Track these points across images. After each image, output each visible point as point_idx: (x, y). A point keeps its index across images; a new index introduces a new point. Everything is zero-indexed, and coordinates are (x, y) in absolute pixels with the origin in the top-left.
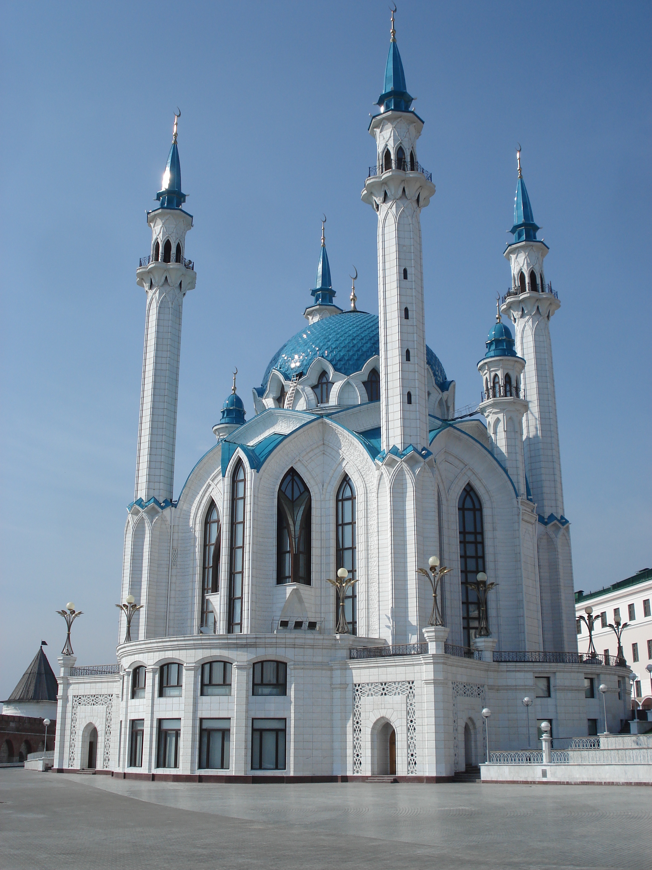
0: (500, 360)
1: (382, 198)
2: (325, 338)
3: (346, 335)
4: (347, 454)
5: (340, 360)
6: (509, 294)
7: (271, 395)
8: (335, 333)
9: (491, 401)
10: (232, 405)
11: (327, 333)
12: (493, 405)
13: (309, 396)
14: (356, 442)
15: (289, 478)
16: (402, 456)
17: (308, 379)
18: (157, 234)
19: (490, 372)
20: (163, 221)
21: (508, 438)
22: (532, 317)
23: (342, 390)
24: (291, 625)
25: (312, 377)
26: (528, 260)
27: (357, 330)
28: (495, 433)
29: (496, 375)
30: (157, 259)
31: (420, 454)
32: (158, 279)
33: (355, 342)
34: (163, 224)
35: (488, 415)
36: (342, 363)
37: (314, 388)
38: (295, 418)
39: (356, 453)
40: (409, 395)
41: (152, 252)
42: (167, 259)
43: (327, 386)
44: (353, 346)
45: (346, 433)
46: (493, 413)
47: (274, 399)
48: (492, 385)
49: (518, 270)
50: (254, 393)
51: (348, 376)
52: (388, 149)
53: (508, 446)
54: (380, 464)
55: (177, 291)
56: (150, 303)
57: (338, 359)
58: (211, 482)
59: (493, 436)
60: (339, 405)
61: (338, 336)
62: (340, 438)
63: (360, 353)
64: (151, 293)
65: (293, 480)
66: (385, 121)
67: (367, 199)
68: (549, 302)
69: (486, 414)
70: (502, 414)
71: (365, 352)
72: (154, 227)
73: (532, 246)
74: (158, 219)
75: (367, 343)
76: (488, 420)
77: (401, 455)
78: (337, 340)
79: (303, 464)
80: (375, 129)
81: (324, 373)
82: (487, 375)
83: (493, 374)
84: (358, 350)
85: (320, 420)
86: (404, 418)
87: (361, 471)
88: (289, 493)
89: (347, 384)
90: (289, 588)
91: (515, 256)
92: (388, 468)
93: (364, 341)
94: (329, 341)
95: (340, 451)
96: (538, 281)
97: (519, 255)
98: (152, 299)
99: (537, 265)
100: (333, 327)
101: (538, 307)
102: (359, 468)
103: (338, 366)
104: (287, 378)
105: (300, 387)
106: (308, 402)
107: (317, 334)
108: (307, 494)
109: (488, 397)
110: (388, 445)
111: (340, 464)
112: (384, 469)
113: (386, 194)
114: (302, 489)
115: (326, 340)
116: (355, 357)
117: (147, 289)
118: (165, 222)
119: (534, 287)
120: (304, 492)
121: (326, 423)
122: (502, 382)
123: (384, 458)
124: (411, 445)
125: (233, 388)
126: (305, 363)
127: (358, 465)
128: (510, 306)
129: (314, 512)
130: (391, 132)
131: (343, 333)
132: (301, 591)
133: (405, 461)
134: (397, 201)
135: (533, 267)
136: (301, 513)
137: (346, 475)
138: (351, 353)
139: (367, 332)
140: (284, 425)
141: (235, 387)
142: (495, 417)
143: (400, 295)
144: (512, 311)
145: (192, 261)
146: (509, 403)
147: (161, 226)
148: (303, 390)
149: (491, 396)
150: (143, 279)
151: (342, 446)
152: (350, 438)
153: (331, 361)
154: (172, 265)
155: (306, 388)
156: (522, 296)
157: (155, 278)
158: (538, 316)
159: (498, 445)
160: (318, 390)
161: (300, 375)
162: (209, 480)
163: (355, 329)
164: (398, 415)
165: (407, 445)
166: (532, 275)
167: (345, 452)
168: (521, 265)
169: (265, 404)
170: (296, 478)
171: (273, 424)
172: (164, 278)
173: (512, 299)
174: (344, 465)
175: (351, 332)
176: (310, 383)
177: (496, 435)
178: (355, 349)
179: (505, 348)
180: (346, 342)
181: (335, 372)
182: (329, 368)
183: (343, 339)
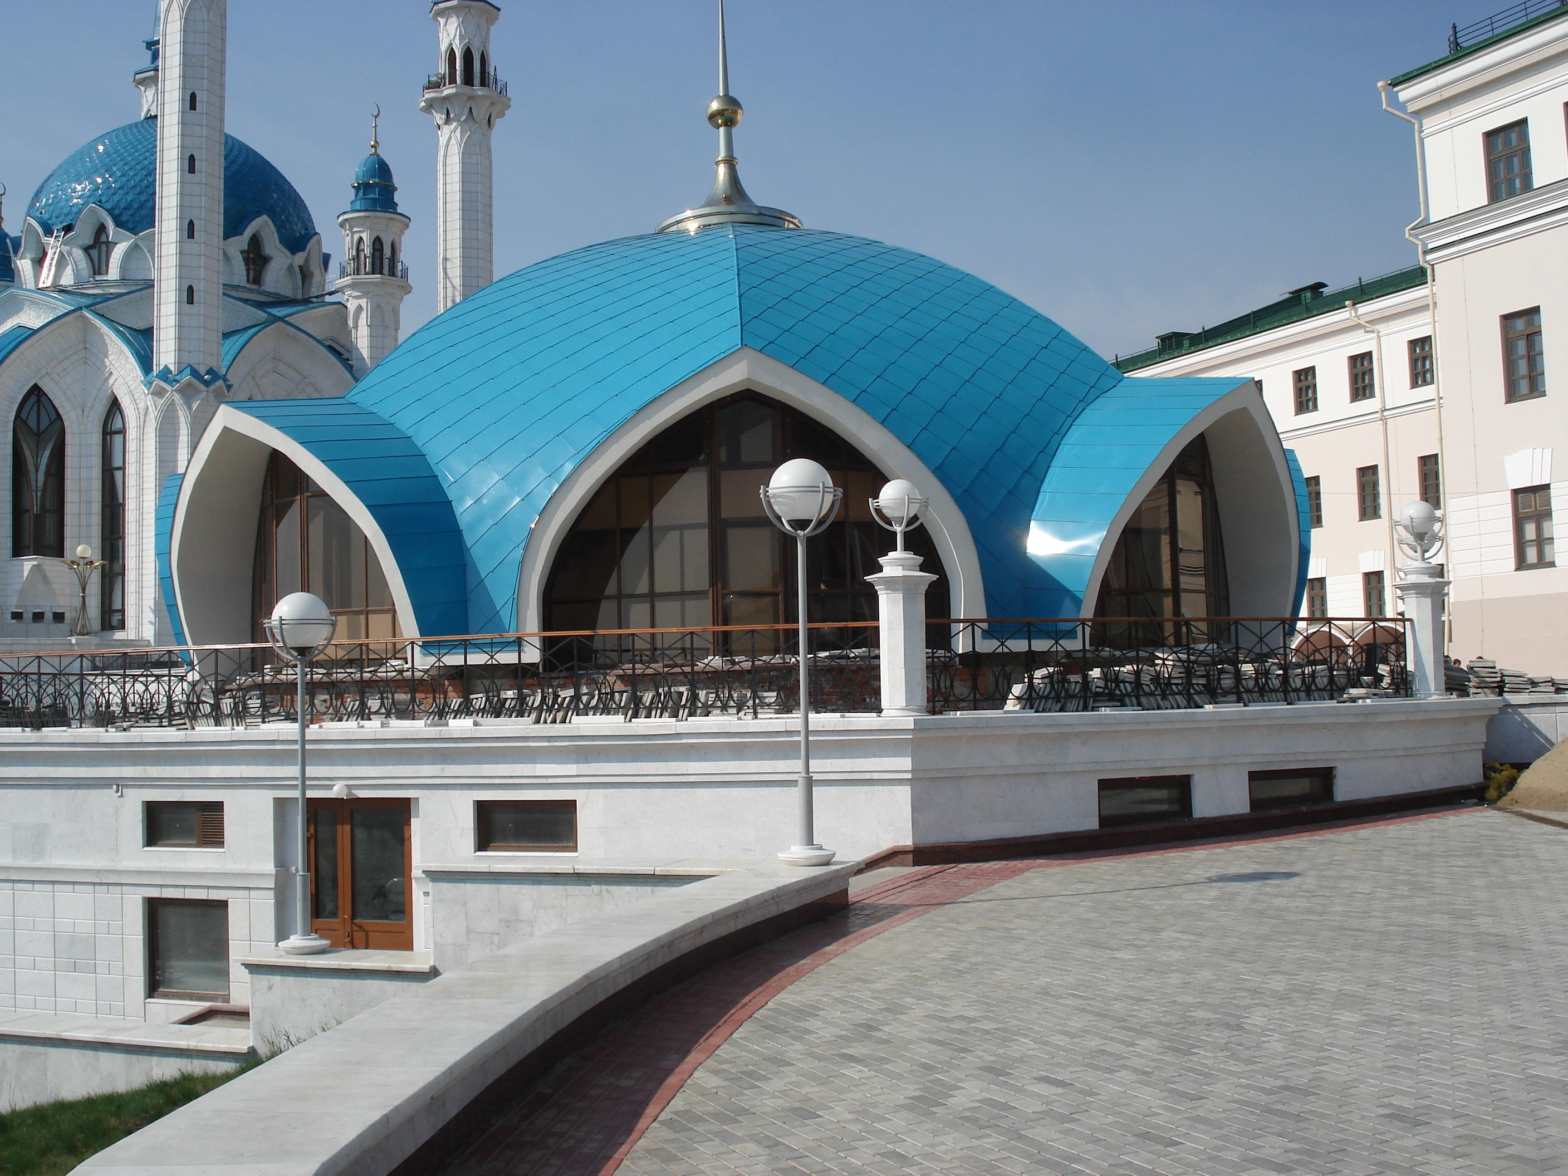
0: (368, 216)
3: (138, 167)
4: (115, 367)
5: (125, 209)
6: (429, 85)
7: (29, 254)
8: (121, 163)
13: (78, 263)
14: (126, 350)
15: (33, 399)
16: (175, 383)
17: (78, 235)
21: (372, 336)
22: (461, 124)
23: (128, 256)
24: (28, 616)
25: (84, 233)
26: (463, 29)
28: (356, 327)
29: (361, 239)
31: (201, 379)
33: (150, 179)
35: (349, 299)
36: (129, 212)
37: (87, 250)
39: (127, 366)
40: (190, 289)
45: (114, 337)
46: (354, 297)
47: (32, 260)
48: (355, 253)
49: (447, 45)
51: (135, 235)
54: (150, 389)
57: (122, 207)
59: (353, 331)
60: (123, 280)
61: (126, 168)
62: (106, 343)
65: (37, 403)
68: (489, 102)
69: (346, 297)
70: (366, 300)
73: (470, 7)
76: (348, 305)
77: (173, 381)
79: (53, 379)
81: (102, 229)
82: (349, 238)
83: (356, 237)
85: (78, 313)
86: (180, 326)
87: (134, 393)
88: (32, 422)
89: (135, 247)
90: (28, 564)
91: (444, 21)
92: (156, 398)
95: (106, 360)
96: (477, 66)
99: (477, 38)
100: (123, 151)
101: (471, 109)
103: (124, 218)
104: (49, 232)
105: (65, 249)
106: (77, 271)
108: (60, 423)
110: (158, 365)
111: (107, 380)
112: (150, 399)
114: (53, 416)
116: (149, 205)
119: (468, 77)
120: (55, 420)
121: (86, 318)
122: (367, 250)
124: (189, 365)
127: (130, 383)
128: (431, 105)
129: (69, 451)
132: (45, 567)
133: (180, 391)
135: (469, 42)
136: (47, 453)
137: (115, 398)
140: (32, 313)
142: (357, 302)
143: (185, 135)
144: (433, 112)
148: (70, 253)
151: (110, 353)
152: (119, 344)
153: (111, 211)
155: (75, 250)
158: (471, 123)
159: (359, 346)
160: (94, 253)
161: (68, 229)
164: (172, 320)
165: (183, 366)
166: (468, 55)
167: (113, 362)
168: (452, 37)
171: (18, 310)
173: (434, 94)
174: (111, 383)
176: (81, 243)
177: (357, 330)
178: (150, 191)
179: (377, 196)
180: (137, 179)
181: (117, 229)
182: (106, 220)
183: (132, 173)
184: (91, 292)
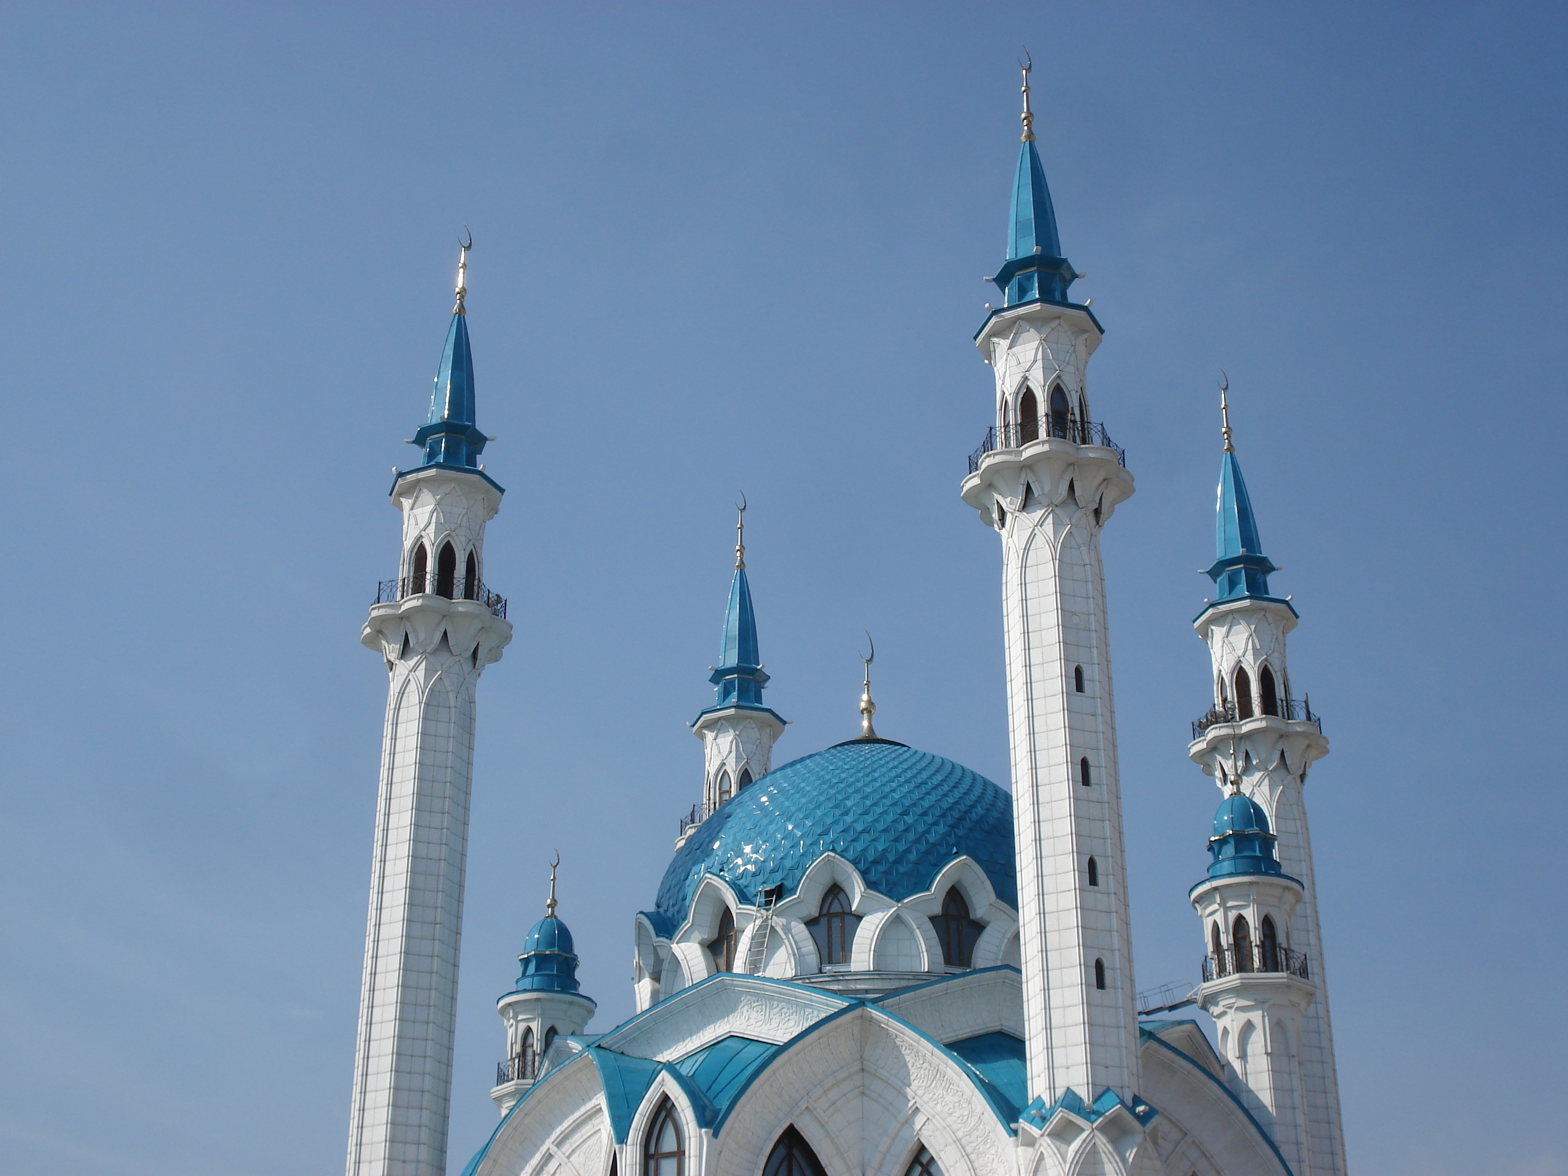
0: (1251, 883)
1: (1019, 501)
2: (837, 806)
3: (888, 802)
4: (926, 1098)
5: (875, 862)
6: (1214, 718)
7: (697, 936)
8: (858, 796)
9: (1233, 979)
10: (551, 944)
11: (838, 792)
12: (1237, 991)
13: (801, 944)
14: (951, 1068)
15: (782, 1151)
16: (1093, 1117)
17: (799, 901)
18: (422, 526)
19: (1227, 909)
20: (438, 497)
21: (1275, 1071)
22: (1270, 774)
23: (885, 934)
25: (808, 898)
26: (1256, 641)
27: (910, 792)
28: (1243, 1056)
29: (1241, 918)
30: (419, 587)
31: (1132, 1110)
32: (423, 635)
33: (909, 819)
34: (438, 504)
35: (1223, 1014)
36: (881, 868)
37: (810, 923)
38: (788, 1002)
39: (948, 1098)
40: (1099, 966)
41: (405, 571)
42: (444, 588)
43: (843, 921)
44: (907, 830)
45: (926, 1046)
46: (1238, 1009)
47: (702, 944)
48: (1231, 940)
49: (1232, 663)
50: (640, 926)
51: (898, 901)
52: (1028, 388)
53: (1277, 1089)
54: (1035, 1132)
55: (468, 666)
56: (402, 694)
57: (870, 859)
58: (554, 1149)
59: (1237, 1065)
60: (877, 973)
61: (868, 803)
62: (907, 1058)
63: (923, 847)
64: (402, 668)
65: (789, 1157)
66: (1023, 323)
67: (978, 499)
68: (1307, 742)
69: (1216, 1010)
70: (1260, 1012)
71: (934, 844)
72: (412, 509)
73: (1265, 610)
74: (425, 491)
75: (936, 823)
76: (1220, 1024)
77: (1089, 1114)
78: (866, 813)
79: (816, 1119)
80: (995, 340)
81: (835, 891)
82: (1219, 917)
83: (1232, 915)
84: (917, 841)
85: (858, 1012)
86: (1092, 1024)
87: (964, 1141)
89: (897, 920)
91: (1224, 629)
92: (1058, 1144)
93: (930, 819)
94: (846, 813)
95: (908, 1090)
96: (1280, 692)
97: (1234, 628)
98: (407, 683)
99: (1276, 655)
100: (851, 780)
101: (1282, 752)
102: (960, 1134)
103: (874, 877)
104: (743, 897)
105: (778, 922)
106: (799, 958)
107: (815, 793)
109: (1222, 971)
110: (1052, 1087)
111: (909, 1121)
112: (1046, 1145)
113: (1029, 489)
115: (838, 812)
116: (913, 857)
117: (393, 657)
118: (441, 499)
119: (1269, 706)
121: (871, 1020)
122: (1255, 937)
123: (1044, 1119)
124: (1108, 1089)
125: (549, 901)
126: (788, 863)
127: (955, 1127)
128: (1214, 747)
130: (1037, 349)
131: (877, 796)
133: (1102, 1129)
134: (1058, 510)
135: (1266, 660)
137: (922, 1149)
138: (902, 847)
139: (933, 798)
140: (754, 1015)
141: (554, 900)
142: (1243, 1017)
143: (1072, 728)
144: (1219, 758)
145: (504, 597)
146: (1276, 987)
147: (432, 507)
148: (787, 930)
149: (1229, 967)
150: (380, 632)
151: (912, 1078)
152: (935, 1061)
153: (855, 862)
154: (460, 604)
155: (793, 923)
156: (1247, 727)
157: (415, 631)
158: (1283, 773)
159: (1252, 1085)
160: (817, 931)
161: (779, 892)
162: (548, 1144)
163: (905, 789)
164: (1077, 1014)
165: (1100, 1090)
166: (1266, 678)
167: (920, 1092)
168: (1240, 653)
169: (680, 957)
170: (796, 1152)
171: (726, 1011)
172: (439, 635)
173: (1224, 732)
174: (917, 1126)
175: (896, 796)
176: (803, 913)
177: (1245, 1063)
178: (911, 836)
179: (1258, 854)
180: (890, 818)
181: (868, 891)
182: (849, 877)
183: (879, 810)
184: (835, 987)
